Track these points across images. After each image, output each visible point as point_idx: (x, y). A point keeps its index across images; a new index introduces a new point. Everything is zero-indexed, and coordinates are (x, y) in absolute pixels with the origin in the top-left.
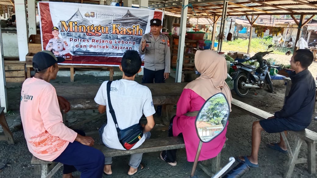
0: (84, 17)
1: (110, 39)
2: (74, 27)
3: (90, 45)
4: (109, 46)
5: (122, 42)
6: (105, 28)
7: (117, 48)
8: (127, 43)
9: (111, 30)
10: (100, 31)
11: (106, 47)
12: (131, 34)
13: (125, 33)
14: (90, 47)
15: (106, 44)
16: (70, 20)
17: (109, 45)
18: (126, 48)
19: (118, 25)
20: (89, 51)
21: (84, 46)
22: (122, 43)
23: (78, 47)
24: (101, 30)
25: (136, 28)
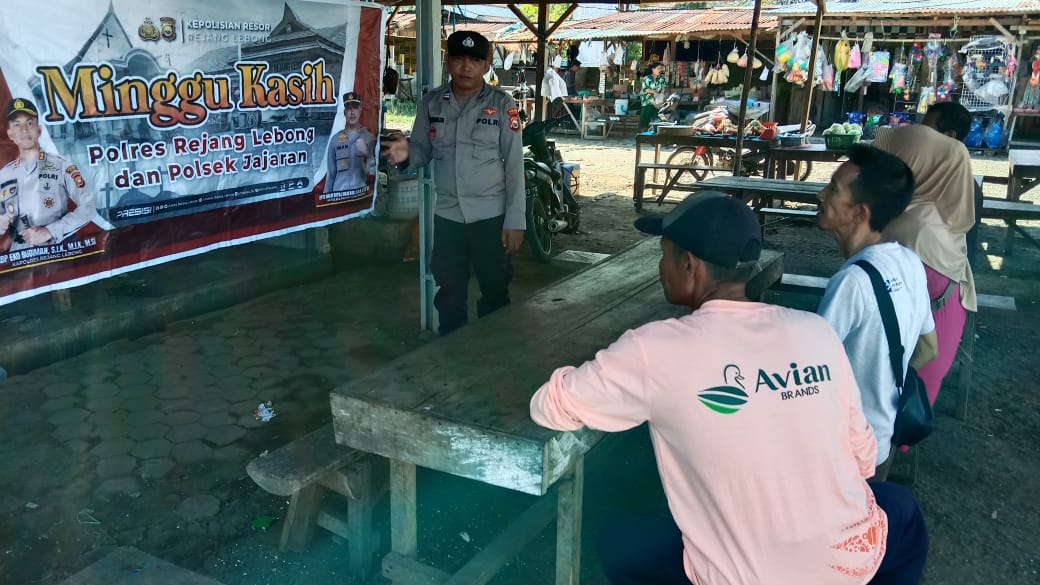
0: (138, 42)
1: (237, 132)
2: (99, 94)
3: (171, 167)
4: (236, 160)
5: (276, 134)
6: (216, 86)
7: (259, 166)
8: (290, 136)
9: (237, 92)
10: (200, 101)
11: (225, 166)
12: (302, 101)
13: (283, 100)
14: (173, 175)
15: (227, 152)
16: (78, 59)
17: (237, 155)
18: (287, 158)
19: (260, 68)
20: (169, 193)
21: (150, 174)
22: (276, 140)
23: (127, 184)
24: (202, 97)
25: (313, 76)
